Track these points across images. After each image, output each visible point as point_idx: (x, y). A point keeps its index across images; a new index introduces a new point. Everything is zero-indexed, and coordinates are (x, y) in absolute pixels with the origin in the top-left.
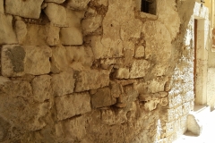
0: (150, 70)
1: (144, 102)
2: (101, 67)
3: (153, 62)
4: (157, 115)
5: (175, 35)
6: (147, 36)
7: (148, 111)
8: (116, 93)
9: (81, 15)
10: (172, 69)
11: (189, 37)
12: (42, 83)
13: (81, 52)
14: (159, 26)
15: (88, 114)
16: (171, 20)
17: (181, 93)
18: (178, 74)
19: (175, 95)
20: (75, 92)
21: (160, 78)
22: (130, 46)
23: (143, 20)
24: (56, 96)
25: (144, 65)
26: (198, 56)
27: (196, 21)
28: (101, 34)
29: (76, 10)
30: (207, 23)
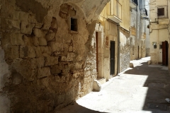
0: (75, 57)
1: (73, 73)
2: (54, 56)
3: (77, 54)
4: (79, 80)
5: (86, 41)
6: (74, 41)
7: (74, 78)
8: (61, 67)
9: (46, 33)
10: (85, 57)
11: (93, 42)
12: (33, 61)
13: (46, 49)
14: (79, 37)
15: (50, 76)
16: (85, 33)
17: (90, 70)
18: (88, 60)
19: (87, 71)
20: (45, 66)
21: (80, 62)
22: (66, 46)
23: (72, 34)
24: (37, 67)
25: (73, 55)
26: (99, 51)
27: (97, 33)
28: (55, 41)
29: (44, 30)
30: (103, 34)
